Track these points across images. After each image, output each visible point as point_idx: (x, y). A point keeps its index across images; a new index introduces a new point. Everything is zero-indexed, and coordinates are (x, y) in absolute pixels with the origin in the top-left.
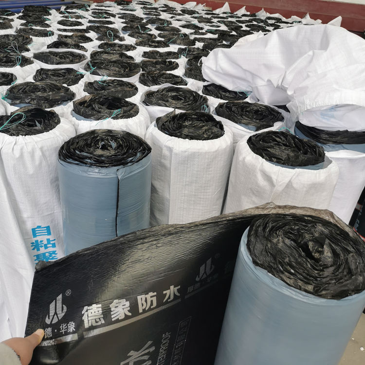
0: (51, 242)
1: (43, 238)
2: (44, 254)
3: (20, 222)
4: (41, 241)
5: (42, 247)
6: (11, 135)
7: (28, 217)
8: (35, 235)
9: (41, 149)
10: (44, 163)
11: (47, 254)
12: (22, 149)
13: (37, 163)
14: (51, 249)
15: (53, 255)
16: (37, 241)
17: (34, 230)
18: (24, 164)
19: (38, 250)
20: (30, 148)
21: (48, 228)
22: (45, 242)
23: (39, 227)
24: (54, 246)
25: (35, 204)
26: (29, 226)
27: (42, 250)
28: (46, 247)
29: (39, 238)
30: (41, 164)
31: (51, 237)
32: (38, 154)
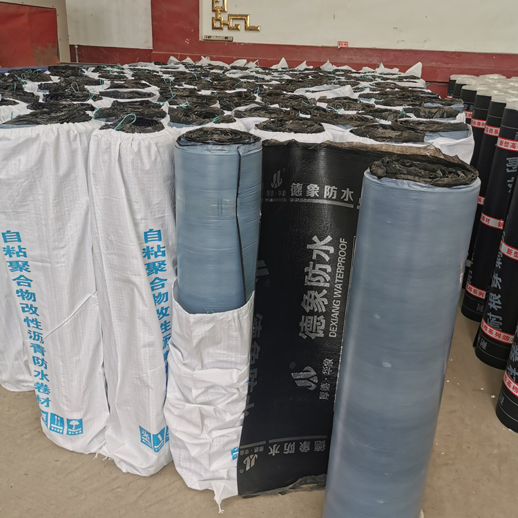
0: (162, 250)
1: (154, 244)
2: (154, 263)
4: (152, 248)
5: (152, 254)
7: (141, 219)
8: (146, 241)
9: (156, 144)
10: (159, 159)
11: (157, 264)
12: (139, 144)
13: (153, 158)
14: (160, 259)
15: (162, 266)
16: (148, 247)
17: (146, 233)
18: (141, 159)
19: (149, 258)
20: (146, 144)
21: (159, 231)
22: (155, 249)
23: (151, 230)
24: (164, 254)
25: (148, 203)
26: (143, 229)
27: (153, 259)
28: (156, 256)
29: (150, 244)
30: (156, 159)
31: (161, 244)
32: (154, 149)
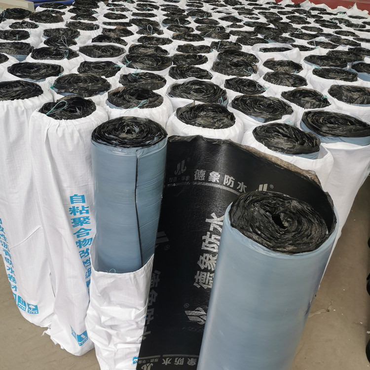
0: (85, 209)
1: (79, 205)
2: (79, 218)
3: (61, 191)
4: (77, 208)
5: (78, 212)
6: (56, 119)
7: (67, 187)
8: (72, 202)
9: (79, 131)
10: (81, 142)
11: (82, 219)
12: (64, 131)
13: (76, 142)
14: (85, 215)
15: (87, 220)
16: (74, 207)
17: (71, 198)
18: (65, 143)
19: (75, 214)
20: (70, 130)
21: (83, 196)
22: (80, 208)
23: (76, 195)
24: (87, 212)
25: (73, 176)
26: (68, 194)
27: (78, 215)
28: (81, 213)
29: (75, 205)
30: (78, 143)
31: (85, 205)
32: (76, 135)
